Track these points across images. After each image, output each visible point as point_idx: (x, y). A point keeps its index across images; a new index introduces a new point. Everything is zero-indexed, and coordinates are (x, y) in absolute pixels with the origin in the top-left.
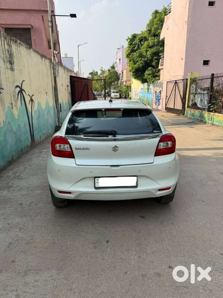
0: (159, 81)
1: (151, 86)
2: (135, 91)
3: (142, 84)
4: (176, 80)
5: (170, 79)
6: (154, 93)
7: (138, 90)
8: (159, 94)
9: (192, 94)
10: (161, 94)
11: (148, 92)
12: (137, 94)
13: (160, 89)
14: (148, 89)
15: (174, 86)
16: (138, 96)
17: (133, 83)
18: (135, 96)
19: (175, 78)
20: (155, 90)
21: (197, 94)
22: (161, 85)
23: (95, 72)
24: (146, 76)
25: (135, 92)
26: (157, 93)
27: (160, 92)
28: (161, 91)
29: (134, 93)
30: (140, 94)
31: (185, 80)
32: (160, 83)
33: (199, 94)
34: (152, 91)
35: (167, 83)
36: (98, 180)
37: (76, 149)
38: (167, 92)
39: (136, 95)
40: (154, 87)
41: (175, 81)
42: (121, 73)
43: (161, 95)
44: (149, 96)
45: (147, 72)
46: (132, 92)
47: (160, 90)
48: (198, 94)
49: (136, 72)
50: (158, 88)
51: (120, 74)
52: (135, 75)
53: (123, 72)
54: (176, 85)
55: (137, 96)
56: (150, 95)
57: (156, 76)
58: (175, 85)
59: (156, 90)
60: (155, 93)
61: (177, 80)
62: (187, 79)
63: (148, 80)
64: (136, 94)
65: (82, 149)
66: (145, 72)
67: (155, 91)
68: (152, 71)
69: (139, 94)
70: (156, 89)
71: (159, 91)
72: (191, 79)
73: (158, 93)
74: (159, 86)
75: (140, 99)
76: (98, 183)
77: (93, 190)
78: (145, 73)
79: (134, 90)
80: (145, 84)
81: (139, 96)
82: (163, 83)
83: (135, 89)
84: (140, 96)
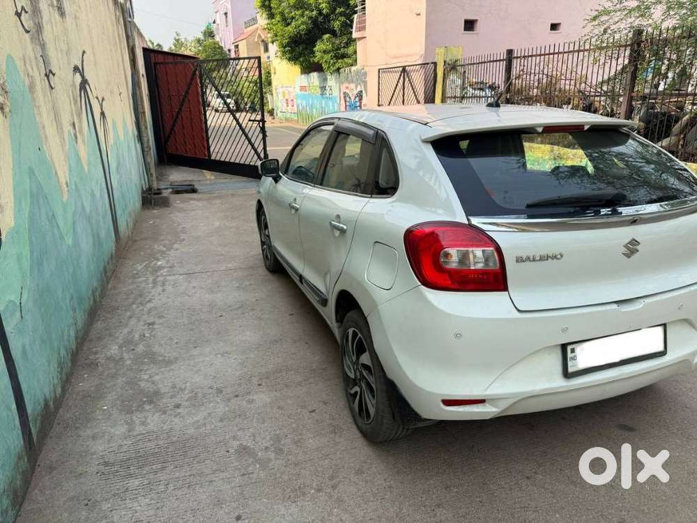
0: (353, 68)
1: (332, 81)
2: (284, 92)
3: (303, 76)
4: (405, 67)
5: (386, 64)
6: (342, 98)
7: (291, 89)
8: (357, 99)
9: (451, 98)
10: (361, 99)
11: (322, 94)
12: (290, 100)
13: (359, 87)
14: (323, 88)
15: (399, 78)
16: (293, 106)
17: (275, 73)
18: (285, 105)
19: (401, 59)
20: (344, 90)
21: (467, 97)
22: (362, 78)
23: (155, 45)
24: (318, 54)
25: (284, 96)
26: (350, 98)
27: (360, 95)
28: (361, 92)
29: (281, 97)
30: (299, 102)
31: (430, 67)
32: (357, 72)
33: (471, 97)
34: (336, 93)
35: (379, 72)
36: (573, 351)
37: (519, 260)
38: (379, 94)
39: (287, 103)
40: (341, 83)
41: (401, 69)
42: (233, 48)
43: (364, 101)
44: (326, 105)
45: (320, 46)
46: (274, 95)
47: (359, 89)
48: (469, 97)
49: (293, 45)
50: (352, 86)
51: (229, 51)
52: (291, 52)
53: (237, 47)
54: (404, 78)
55: (290, 105)
56: (331, 103)
57: (343, 55)
58: (402, 78)
59: (347, 91)
60: (345, 97)
61: (409, 66)
62: (435, 64)
63: (325, 66)
64: (287, 100)
65: (538, 258)
66: (315, 46)
67: (344, 93)
68: (333, 44)
69: (295, 100)
70: (347, 88)
71: (355, 92)
72: (445, 62)
73: (353, 98)
74: (355, 79)
75: (298, 113)
76: (574, 358)
77: (559, 383)
78: (314, 49)
79: (280, 90)
80: (312, 74)
81: (295, 106)
82: (366, 73)
83: (282, 87)
84: (298, 106)
